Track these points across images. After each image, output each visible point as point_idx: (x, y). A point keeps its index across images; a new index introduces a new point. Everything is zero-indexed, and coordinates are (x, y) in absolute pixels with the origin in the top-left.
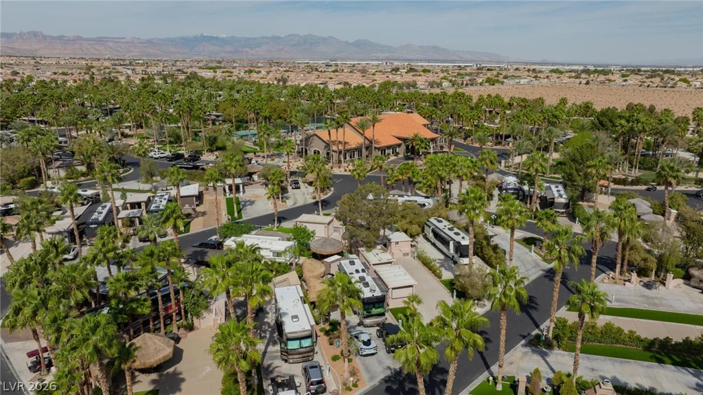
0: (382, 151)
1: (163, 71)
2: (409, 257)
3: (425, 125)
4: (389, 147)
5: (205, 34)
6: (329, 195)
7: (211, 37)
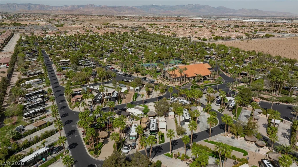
0: (189, 79)
1: (133, 26)
2: (173, 120)
3: (208, 69)
4: (192, 77)
5: (153, 4)
6: (164, 94)
7: (156, 5)
